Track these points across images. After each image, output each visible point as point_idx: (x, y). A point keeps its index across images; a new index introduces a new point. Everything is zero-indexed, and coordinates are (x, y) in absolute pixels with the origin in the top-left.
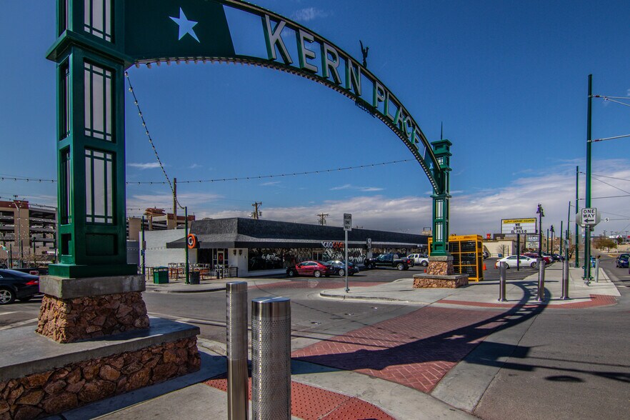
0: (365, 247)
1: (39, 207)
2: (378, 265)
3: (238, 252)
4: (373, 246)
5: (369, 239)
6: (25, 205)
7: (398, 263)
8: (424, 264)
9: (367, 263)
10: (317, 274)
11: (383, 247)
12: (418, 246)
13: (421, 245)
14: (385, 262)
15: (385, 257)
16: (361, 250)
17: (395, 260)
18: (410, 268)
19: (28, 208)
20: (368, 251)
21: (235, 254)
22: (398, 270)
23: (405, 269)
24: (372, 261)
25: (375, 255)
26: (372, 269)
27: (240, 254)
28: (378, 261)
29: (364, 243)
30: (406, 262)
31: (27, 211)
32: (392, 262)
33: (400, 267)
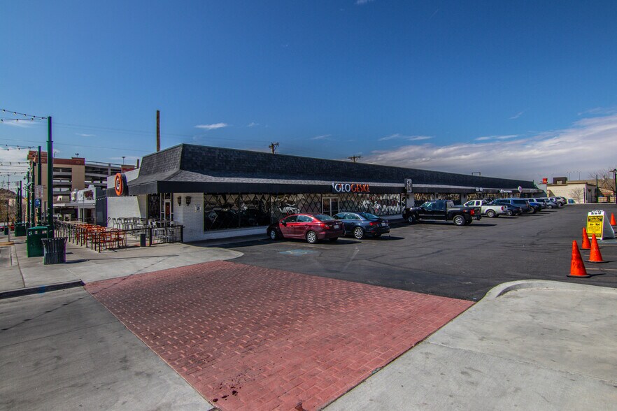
0: (403, 190)
1: (95, 164)
2: (422, 217)
3: (183, 201)
4: (415, 191)
5: (410, 180)
6: (81, 162)
7: (454, 214)
8: (491, 214)
9: (407, 213)
10: (311, 238)
11: (431, 192)
12: (477, 189)
13: (481, 189)
14: (433, 212)
15: (434, 205)
16: (398, 196)
17: (449, 209)
18: (474, 222)
19: (84, 164)
20: (407, 196)
21: (180, 203)
22: (454, 224)
23: (467, 223)
24: (414, 212)
25: (417, 203)
26: (414, 223)
27: (188, 203)
28: (423, 211)
29: (402, 185)
30: (469, 213)
31: (83, 167)
32: (444, 212)
33: (459, 221)
